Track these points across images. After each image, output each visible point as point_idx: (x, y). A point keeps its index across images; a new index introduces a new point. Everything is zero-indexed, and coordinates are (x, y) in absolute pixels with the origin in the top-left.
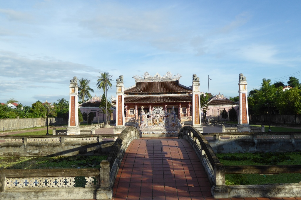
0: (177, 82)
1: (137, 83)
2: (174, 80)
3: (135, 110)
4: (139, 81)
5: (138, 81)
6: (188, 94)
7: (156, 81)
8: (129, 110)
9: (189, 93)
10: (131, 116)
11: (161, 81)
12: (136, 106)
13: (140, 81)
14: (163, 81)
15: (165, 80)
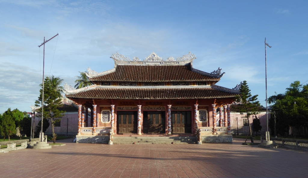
0: (189, 66)
1: (118, 68)
2: (183, 64)
3: (111, 114)
4: (122, 65)
5: (119, 64)
6: (209, 85)
7: (152, 64)
8: (100, 113)
9: (211, 83)
10: (105, 124)
11: (160, 65)
12: (113, 106)
13: (124, 65)
14: (163, 65)
15: (168, 63)
